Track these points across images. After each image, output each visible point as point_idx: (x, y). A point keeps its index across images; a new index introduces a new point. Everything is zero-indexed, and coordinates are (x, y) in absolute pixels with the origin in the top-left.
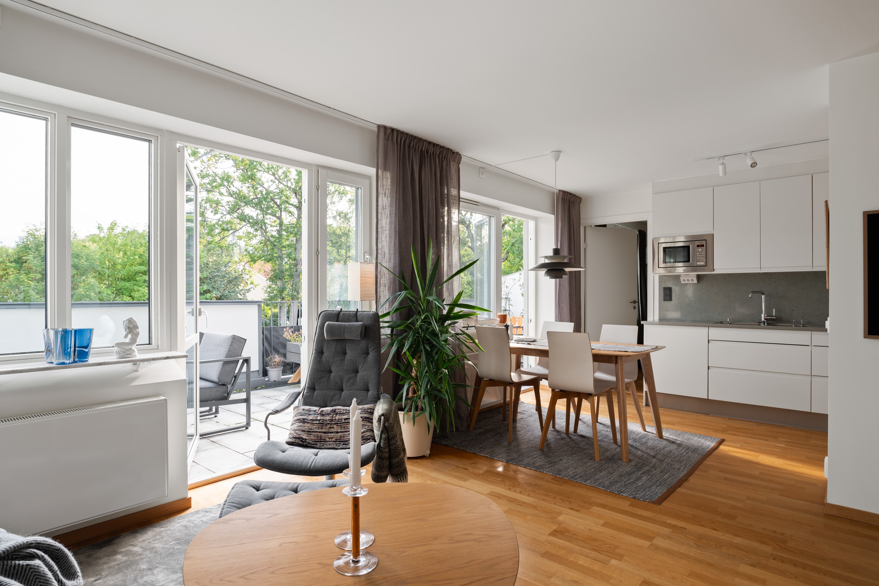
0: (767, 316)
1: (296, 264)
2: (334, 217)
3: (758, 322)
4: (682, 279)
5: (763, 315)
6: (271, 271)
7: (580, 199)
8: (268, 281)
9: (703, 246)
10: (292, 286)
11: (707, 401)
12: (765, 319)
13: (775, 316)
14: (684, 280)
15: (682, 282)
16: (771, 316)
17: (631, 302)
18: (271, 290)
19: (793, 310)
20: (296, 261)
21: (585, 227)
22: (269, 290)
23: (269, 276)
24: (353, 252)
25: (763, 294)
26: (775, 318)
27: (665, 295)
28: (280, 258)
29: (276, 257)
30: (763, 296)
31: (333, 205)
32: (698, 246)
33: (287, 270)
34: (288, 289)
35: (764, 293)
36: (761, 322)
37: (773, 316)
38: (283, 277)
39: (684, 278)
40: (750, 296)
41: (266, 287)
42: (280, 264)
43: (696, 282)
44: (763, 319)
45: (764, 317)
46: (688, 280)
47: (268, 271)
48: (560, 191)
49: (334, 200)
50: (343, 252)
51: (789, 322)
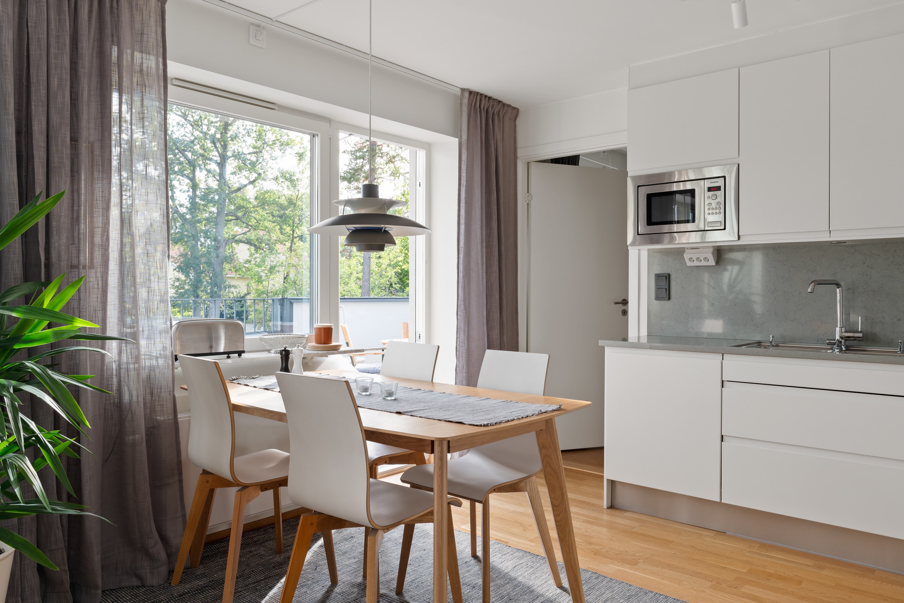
0: (846, 332)
1: (217, 247)
2: (276, 179)
3: (829, 344)
4: (686, 256)
5: (838, 329)
6: (180, 256)
7: (516, 111)
8: (175, 272)
9: (718, 188)
10: (211, 278)
11: (720, 505)
12: (842, 338)
13: (861, 332)
14: (690, 259)
15: (689, 264)
16: (854, 332)
17: (617, 303)
18: (180, 284)
19: (899, 320)
20: (216, 243)
21: (528, 163)
22: (177, 284)
23: (178, 264)
24: (304, 229)
25: (838, 285)
26: (861, 335)
27: (658, 288)
28: (195, 238)
29: (188, 236)
30: (838, 290)
31: (274, 161)
32: (710, 189)
33: (203, 255)
34: (205, 283)
35: (842, 284)
36: (834, 344)
37: (858, 332)
38: (198, 265)
39: (690, 256)
40: (809, 290)
41: (173, 279)
42: (194, 247)
43: (714, 264)
44: (837, 337)
45: (841, 332)
46: (698, 259)
47: (176, 256)
48: (463, 90)
49: (274, 154)
50: (288, 229)
51: (890, 344)
